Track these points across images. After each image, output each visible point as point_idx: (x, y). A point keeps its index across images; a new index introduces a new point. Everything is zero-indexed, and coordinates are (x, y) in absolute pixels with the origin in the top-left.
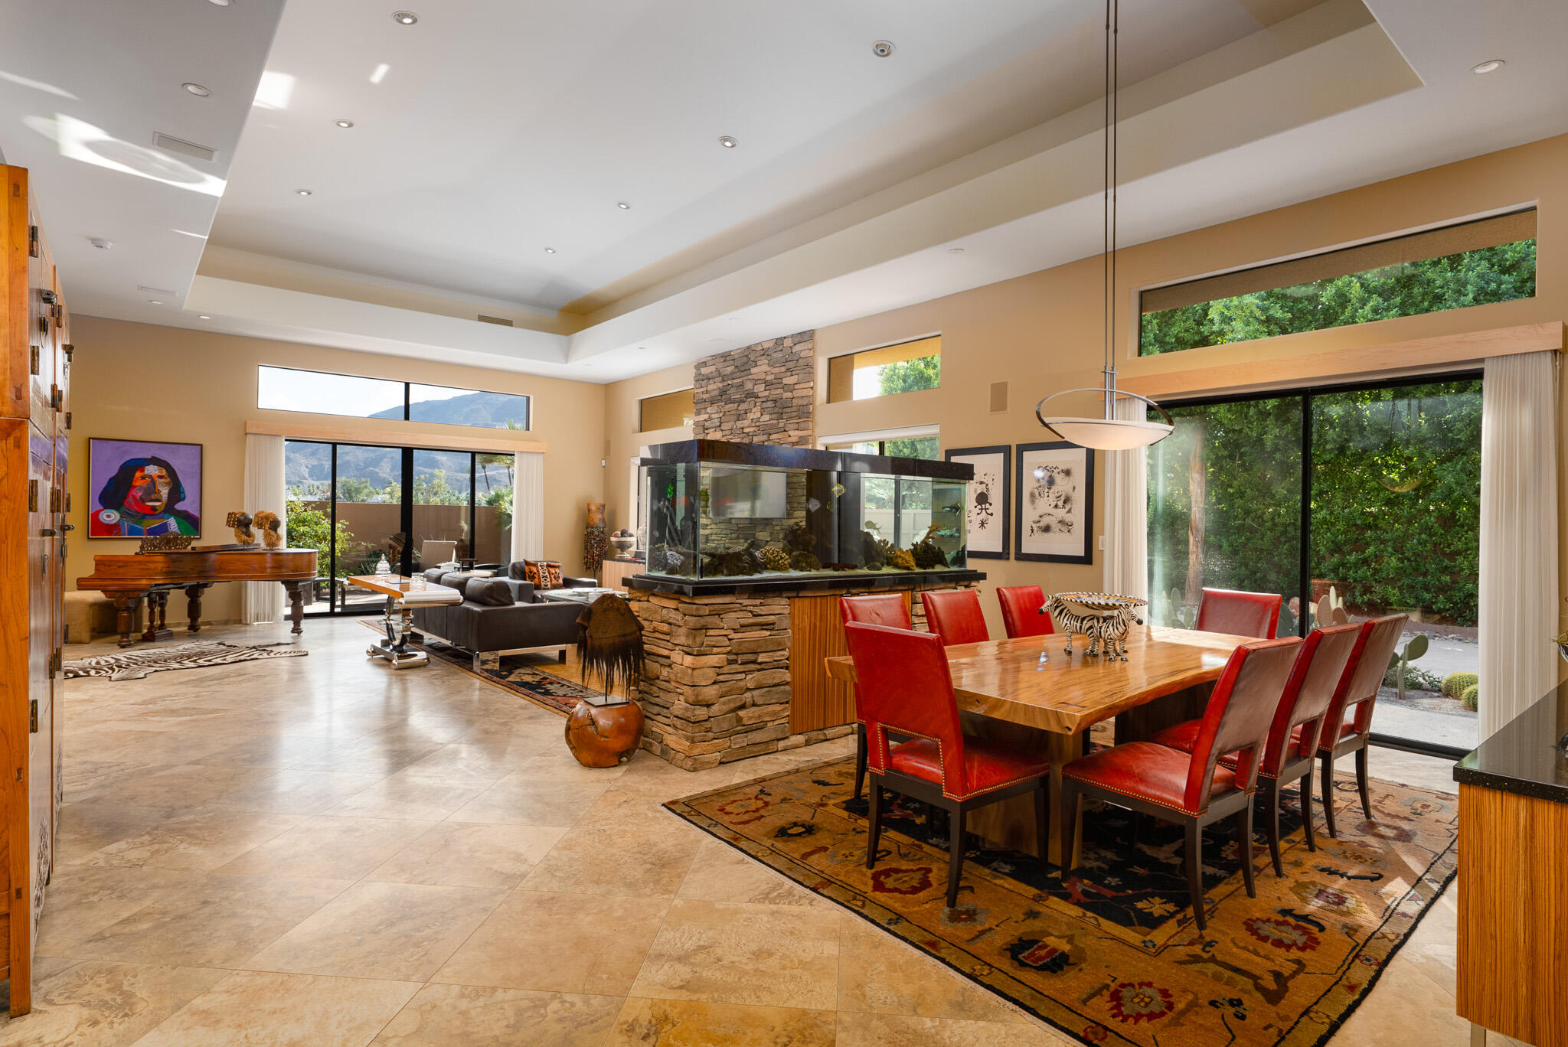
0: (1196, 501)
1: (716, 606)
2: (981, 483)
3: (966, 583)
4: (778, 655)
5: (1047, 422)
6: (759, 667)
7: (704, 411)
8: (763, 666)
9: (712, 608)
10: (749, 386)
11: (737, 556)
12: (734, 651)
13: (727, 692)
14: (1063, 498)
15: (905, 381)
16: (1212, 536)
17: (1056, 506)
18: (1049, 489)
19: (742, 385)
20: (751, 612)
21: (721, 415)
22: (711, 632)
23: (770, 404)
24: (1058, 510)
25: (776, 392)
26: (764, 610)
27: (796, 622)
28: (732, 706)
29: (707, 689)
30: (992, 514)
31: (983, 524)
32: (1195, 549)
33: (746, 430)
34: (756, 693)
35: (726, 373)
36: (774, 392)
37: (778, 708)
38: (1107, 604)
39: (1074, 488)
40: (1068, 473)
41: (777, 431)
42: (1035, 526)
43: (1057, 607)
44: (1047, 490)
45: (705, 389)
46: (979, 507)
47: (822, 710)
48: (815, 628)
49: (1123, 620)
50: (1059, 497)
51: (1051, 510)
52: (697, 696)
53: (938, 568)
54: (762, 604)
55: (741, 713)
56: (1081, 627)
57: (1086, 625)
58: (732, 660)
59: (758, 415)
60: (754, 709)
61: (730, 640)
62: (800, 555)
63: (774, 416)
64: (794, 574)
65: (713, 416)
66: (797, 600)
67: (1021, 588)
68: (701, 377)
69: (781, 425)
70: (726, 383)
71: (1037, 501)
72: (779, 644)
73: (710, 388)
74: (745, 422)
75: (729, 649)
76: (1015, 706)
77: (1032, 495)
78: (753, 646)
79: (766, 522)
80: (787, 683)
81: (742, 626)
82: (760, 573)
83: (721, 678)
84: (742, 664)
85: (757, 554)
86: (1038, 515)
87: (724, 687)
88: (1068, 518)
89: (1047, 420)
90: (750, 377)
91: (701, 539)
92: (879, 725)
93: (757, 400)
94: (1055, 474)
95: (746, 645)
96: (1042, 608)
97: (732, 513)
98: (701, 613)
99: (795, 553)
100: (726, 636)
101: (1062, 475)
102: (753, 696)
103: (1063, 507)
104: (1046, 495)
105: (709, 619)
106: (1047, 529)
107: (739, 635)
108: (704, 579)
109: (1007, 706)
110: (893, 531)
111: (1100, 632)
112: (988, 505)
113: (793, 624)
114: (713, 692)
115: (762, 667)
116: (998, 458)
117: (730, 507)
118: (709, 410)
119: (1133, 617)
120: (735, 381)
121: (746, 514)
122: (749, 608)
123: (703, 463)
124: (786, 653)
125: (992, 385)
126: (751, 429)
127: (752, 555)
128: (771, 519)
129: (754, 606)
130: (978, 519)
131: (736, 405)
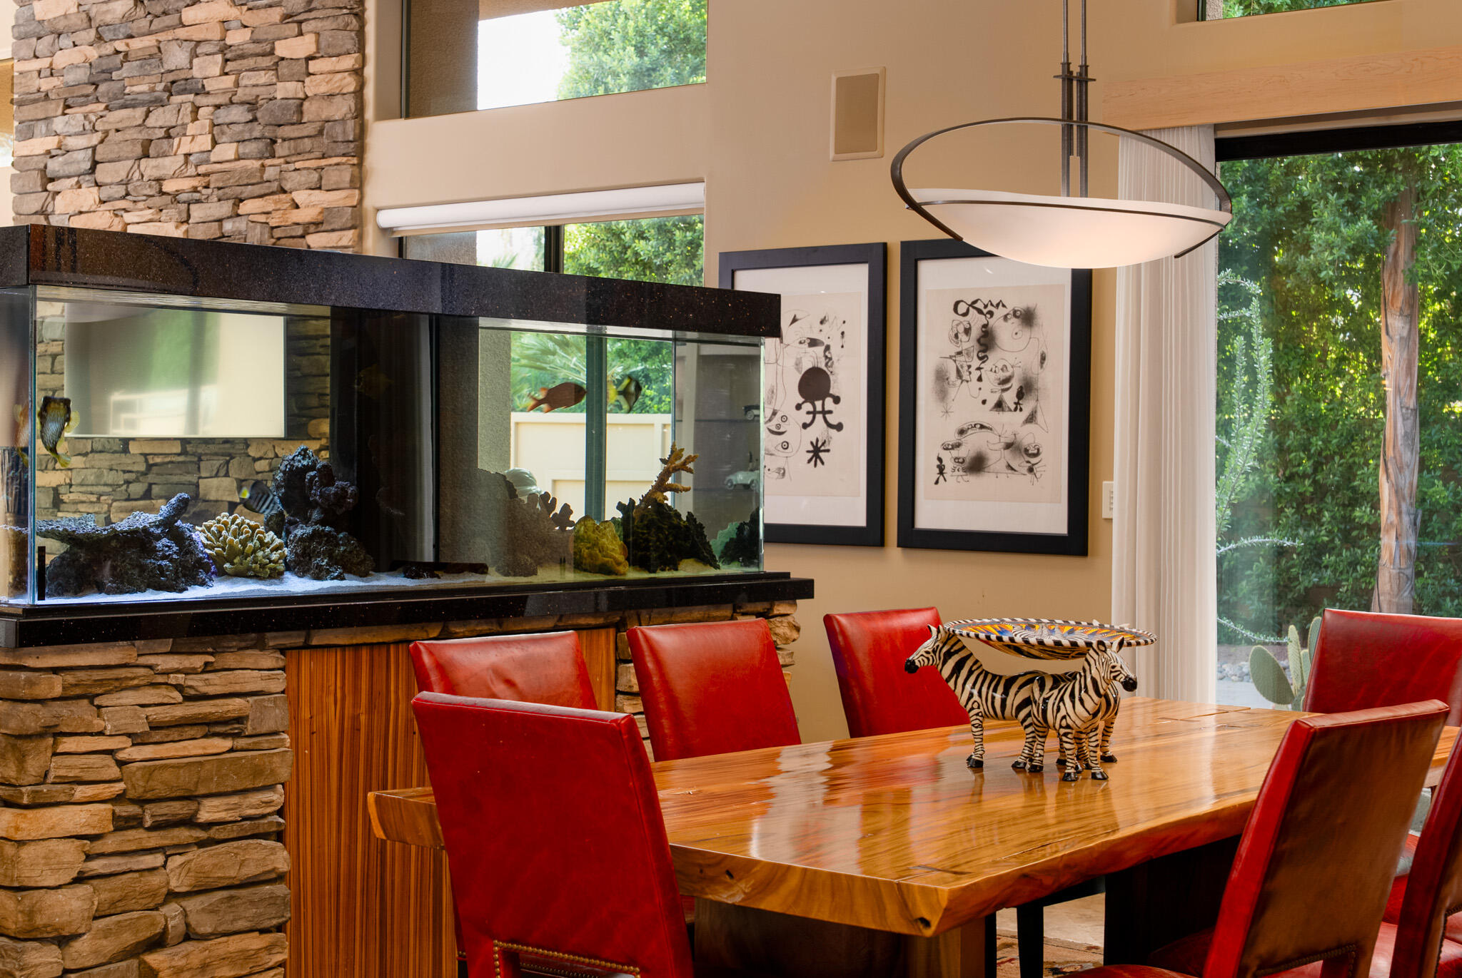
0: (1398, 390)
1: (82, 675)
2: (813, 343)
3: (760, 607)
4: (252, 804)
5: (917, 200)
6: (202, 835)
7: (42, 126)
8: (214, 833)
9: (70, 678)
10: (177, 57)
11: (140, 540)
12: (132, 794)
13: (113, 903)
14: (1015, 385)
15: (641, 52)
16: (1439, 483)
17: (999, 405)
18: (983, 359)
19: (158, 53)
20: (179, 687)
21: (95, 139)
22: (68, 744)
23: (238, 114)
24: (1005, 417)
25: (255, 80)
26: (216, 683)
27: (305, 714)
28: (128, 939)
29: (60, 895)
30: (839, 427)
31: (817, 452)
32: (1394, 518)
33: (169, 187)
34: (193, 904)
35: (108, 18)
36: (248, 79)
37: (254, 942)
38: (1074, 644)
39: (1043, 358)
40: (1027, 318)
41: (258, 190)
42: (948, 458)
43: (949, 655)
44: (976, 363)
45: (43, 63)
46: (808, 407)
47: (375, 947)
48: (356, 729)
49: (1094, 681)
50: (1007, 380)
51: (988, 416)
52: (30, 914)
53: (689, 569)
54: (207, 669)
55: (154, 959)
56: (1004, 702)
57: (1015, 699)
58: (127, 819)
59: (205, 142)
60: (188, 946)
61: (121, 764)
62: (312, 537)
63: (251, 148)
64: (296, 585)
65: (72, 142)
66: (305, 654)
67: (886, 614)
68: (32, 27)
69: (270, 173)
70: (108, 49)
71: (952, 392)
72: (257, 772)
73: (61, 60)
74: (167, 161)
75: (120, 787)
76: (811, 880)
77: (941, 377)
78: (185, 780)
79: (231, 449)
80: (280, 878)
81: (155, 727)
82: (203, 584)
83: (97, 866)
84: (155, 827)
85: (199, 536)
86: (959, 426)
87: (106, 892)
88: (1028, 435)
89: (917, 195)
90: (181, 33)
91: (40, 500)
92: (498, 945)
93: (201, 100)
94: (996, 322)
95: (166, 775)
96: (914, 657)
97: (132, 424)
98: (42, 691)
99: (299, 532)
100: (110, 752)
101: (1014, 323)
102: (185, 914)
103: (1018, 407)
104: (976, 374)
105: (63, 709)
106: (977, 465)
107: (148, 752)
108: (49, 601)
109: (793, 882)
110: (581, 474)
111: (1044, 712)
112: (829, 403)
113: (295, 719)
114: (76, 904)
115: (210, 834)
116: (857, 278)
117: (124, 407)
118: (59, 124)
119: (1114, 672)
120: (136, 44)
121: (175, 428)
122: (173, 679)
123: (41, 291)
124: (277, 797)
125: (840, 81)
126: (186, 184)
127: (179, 538)
128: (246, 442)
129: (186, 672)
130: (801, 441)
131: (140, 112)
